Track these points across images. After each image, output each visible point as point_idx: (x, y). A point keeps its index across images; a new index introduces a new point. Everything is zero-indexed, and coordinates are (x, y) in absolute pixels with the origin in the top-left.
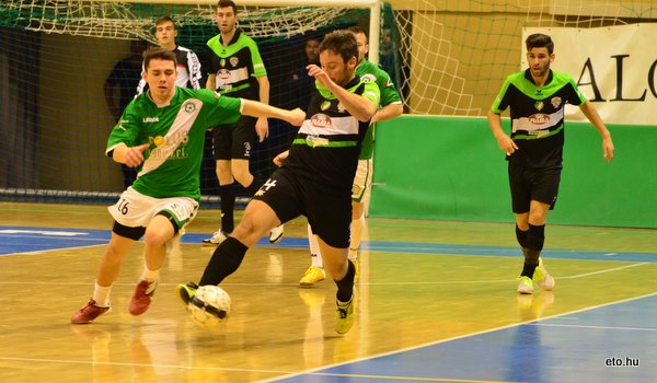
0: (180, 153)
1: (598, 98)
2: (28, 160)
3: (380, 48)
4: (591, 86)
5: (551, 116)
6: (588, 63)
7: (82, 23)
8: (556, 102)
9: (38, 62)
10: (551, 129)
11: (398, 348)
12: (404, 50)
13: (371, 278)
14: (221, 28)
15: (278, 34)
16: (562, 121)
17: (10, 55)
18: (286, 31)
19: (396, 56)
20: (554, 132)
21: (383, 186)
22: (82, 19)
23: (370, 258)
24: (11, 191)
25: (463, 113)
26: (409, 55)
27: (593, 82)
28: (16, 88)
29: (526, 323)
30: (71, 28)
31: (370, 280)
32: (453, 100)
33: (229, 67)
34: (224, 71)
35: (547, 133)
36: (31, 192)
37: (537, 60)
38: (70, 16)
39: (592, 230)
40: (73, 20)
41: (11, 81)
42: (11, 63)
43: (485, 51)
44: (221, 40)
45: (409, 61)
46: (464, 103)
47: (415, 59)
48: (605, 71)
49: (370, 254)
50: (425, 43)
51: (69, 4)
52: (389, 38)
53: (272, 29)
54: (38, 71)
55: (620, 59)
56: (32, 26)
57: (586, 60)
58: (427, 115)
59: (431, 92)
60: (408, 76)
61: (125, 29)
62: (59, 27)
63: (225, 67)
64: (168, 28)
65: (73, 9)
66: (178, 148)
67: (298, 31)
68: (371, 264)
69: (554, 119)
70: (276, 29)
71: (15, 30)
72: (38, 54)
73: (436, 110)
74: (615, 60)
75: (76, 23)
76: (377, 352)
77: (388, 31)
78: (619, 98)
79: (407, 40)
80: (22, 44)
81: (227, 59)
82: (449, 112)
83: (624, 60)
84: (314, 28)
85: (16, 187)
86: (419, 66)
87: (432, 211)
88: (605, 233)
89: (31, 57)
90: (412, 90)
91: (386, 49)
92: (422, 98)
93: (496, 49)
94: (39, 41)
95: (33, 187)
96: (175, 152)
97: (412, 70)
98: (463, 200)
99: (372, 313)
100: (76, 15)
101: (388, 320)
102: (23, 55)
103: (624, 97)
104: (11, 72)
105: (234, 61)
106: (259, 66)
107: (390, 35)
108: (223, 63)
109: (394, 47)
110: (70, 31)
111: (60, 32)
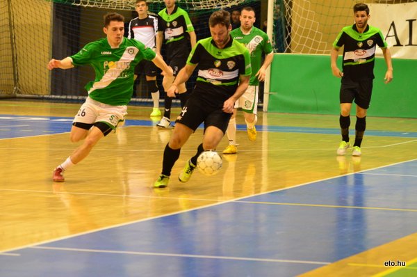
1: (398, 44)
2: (73, 79)
3: (274, 15)
4: (394, 37)
5: (367, 51)
6: (393, 24)
8: (370, 43)
9: (79, 24)
10: (367, 59)
11: (284, 187)
12: (288, 16)
13: (269, 147)
14: (167, 4)
15: (216, 7)
16: (374, 55)
17: (63, 19)
18: (220, 5)
19: (283, 20)
20: (369, 61)
21: (275, 94)
23: (268, 136)
24: (64, 97)
25: (322, 53)
26: (291, 20)
27: (396, 35)
28: (66, 38)
29: (357, 173)
30: (98, 4)
31: (268, 148)
32: (315, 45)
33: (172, 27)
34: (169, 29)
35: (364, 61)
36: (75, 97)
37: (360, 18)
39: (395, 120)
41: (64, 34)
42: (63, 24)
43: (334, 17)
44: (167, 12)
45: (290, 23)
46: (322, 47)
47: (294, 21)
48: (402, 28)
49: (269, 133)
50: (300, 13)
52: (279, 10)
53: (213, 4)
54: (79, 28)
55: (411, 22)
56: (76, 3)
57: (391, 22)
58: (301, 54)
59: (303, 41)
60: (290, 32)
61: (128, 5)
62: (91, 4)
63: (170, 27)
64: (143, 5)
66: (123, 71)
67: (227, 6)
68: (269, 140)
69: (369, 53)
70: (215, 4)
71: (66, 5)
72: (79, 19)
73: (306, 51)
74: (408, 22)
76: (272, 189)
77: (278, 6)
78: (410, 44)
79: (289, 11)
80: (70, 13)
81: (171, 23)
82: (313, 52)
83: (414, 22)
84: (237, 4)
85: (66, 95)
86: (296, 26)
87: (303, 109)
88: (402, 121)
89: (75, 20)
90: (292, 40)
91: (277, 16)
92: (298, 44)
93: (340, 16)
94: (79, 11)
95: (76, 95)
96: (121, 74)
97: (292, 28)
98: (321, 103)
99: (269, 167)
101: (279, 171)
102: (71, 19)
103: (413, 43)
104: (64, 29)
105: (175, 24)
106: (190, 25)
107: (280, 8)
108: (168, 25)
109: (282, 14)
110: (97, 6)
111: (92, 6)
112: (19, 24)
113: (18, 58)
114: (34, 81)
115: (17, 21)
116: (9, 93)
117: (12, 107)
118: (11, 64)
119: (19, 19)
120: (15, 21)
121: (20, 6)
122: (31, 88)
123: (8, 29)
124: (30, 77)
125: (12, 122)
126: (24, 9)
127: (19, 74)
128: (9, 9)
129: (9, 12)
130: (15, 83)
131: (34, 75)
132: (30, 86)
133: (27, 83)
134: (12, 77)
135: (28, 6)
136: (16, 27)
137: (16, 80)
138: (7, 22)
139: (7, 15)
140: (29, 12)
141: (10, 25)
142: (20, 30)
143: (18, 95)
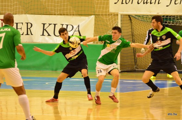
0: (113, 51)
7: (179, 22)
22: (179, 21)
30: (176, 23)
38: (176, 20)
40: (177, 21)
51: (176, 17)
56: (165, 23)
62: (172, 23)
65: (177, 18)
66: (113, 50)
75: (178, 22)
96: (112, 51)
100: (178, 20)
105: (164, 37)
110: (176, 24)
111: (173, 24)
112: (137, 34)
113: (136, 51)
114: (145, 62)
115: (136, 33)
116: (132, 68)
117: (133, 76)
118: (133, 54)
119: (137, 32)
120: (135, 33)
121: (137, 25)
122: (143, 66)
123: (131, 37)
124: (143, 60)
125: (134, 83)
126: (139, 27)
127: (137, 59)
128: (131, 27)
129: (132, 28)
130: (135, 64)
131: (145, 59)
132: (143, 65)
133: (141, 64)
134: (133, 60)
135: (141, 25)
136: (135, 35)
137: (136, 62)
138: (130, 33)
139: (130, 30)
140: (142, 28)
141: (132, 35)
142: (137, 37)
143: (137, 70)
